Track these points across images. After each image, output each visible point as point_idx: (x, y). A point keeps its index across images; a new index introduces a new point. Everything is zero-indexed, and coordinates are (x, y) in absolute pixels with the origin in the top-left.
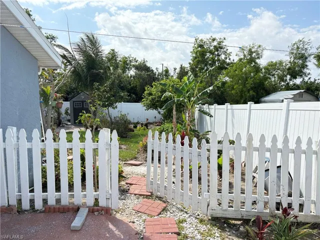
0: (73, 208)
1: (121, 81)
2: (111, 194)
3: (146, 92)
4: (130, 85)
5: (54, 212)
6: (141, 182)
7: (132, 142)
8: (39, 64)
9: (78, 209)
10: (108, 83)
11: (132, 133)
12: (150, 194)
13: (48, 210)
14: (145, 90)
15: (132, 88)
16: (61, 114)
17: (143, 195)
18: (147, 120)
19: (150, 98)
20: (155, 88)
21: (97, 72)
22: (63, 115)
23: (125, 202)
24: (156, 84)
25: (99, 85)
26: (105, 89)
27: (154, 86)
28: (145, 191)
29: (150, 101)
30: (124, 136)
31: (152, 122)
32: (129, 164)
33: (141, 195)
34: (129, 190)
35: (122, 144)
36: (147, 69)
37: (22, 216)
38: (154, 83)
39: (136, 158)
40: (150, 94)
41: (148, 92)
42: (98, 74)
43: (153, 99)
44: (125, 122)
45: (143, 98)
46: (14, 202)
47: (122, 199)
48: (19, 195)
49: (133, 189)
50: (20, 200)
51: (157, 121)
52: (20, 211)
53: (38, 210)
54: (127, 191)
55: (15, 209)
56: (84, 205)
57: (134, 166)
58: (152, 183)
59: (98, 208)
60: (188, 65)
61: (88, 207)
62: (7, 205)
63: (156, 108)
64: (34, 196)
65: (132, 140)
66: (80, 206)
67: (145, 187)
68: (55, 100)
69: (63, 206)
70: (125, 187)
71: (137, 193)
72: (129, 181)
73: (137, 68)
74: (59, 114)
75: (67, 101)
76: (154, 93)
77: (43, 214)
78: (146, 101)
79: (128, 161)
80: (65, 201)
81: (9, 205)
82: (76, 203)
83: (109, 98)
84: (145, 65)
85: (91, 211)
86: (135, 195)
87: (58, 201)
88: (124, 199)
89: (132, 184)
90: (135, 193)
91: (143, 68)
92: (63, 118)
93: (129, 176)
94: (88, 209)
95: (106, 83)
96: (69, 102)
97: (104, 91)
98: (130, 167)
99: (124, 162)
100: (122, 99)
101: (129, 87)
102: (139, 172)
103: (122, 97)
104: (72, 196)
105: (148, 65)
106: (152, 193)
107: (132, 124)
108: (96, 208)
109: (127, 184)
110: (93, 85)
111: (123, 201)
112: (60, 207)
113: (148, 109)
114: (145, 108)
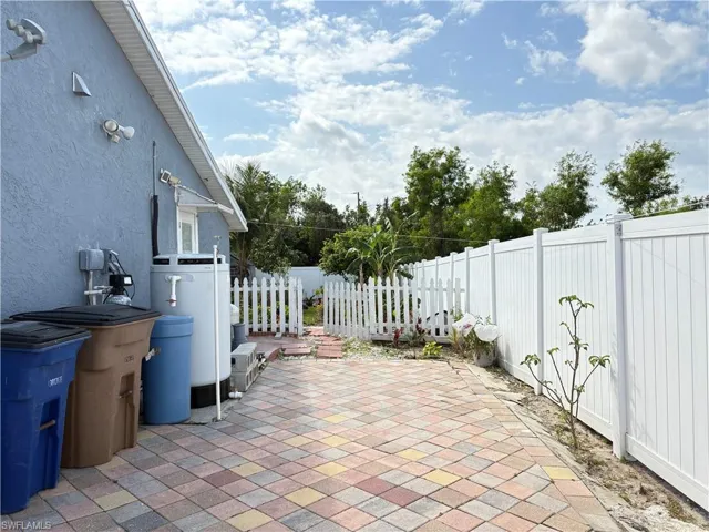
3: (324, 249)
4: (298, 236)
14: (323, 246)
15: (302, 242)
19: (331, 256)
24: (340, 236)
27: (337, 240)
29: (331, 261)
36: (328, 209)
38: (336, 234)
40: (331, 251)
41: (328, 248)
43: (334, 259)
45: (320, 258)
59: (289, 333)
60: (407, 195)
63: (340, 273)
76: (336, 250)
78: (325, 261)
84: (323, 202)
91: (318, 207)
101: (297, 240)
105: (328, 201)
113: (328, 274)
114: (324, 272)
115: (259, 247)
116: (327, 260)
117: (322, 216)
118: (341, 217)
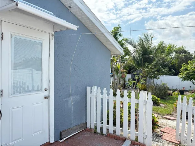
0: (122, 139)
1: (164, 61)
2: (146, 136)
3: (182, 68)
5: (112, 138)
6: (173, 132)
7: (169, 103)
8: (112, 53)
9: (125, 140)
10: (154, 63)
11: (170, 96)
12: (178, 143)
13: (109, 136)
14: (182, 67)
15: (173, 66)
16: (126, 81)
17: (173, 142)
18: (184, 88)
19: (186, 72)
20: (190, 65)
21: (148, 56)
22: (127, 82)
23: (158, 144)
24: (191, 62)
25: (148, 64)
26: (152, 67)
27: (189, 64)
28: (175, 140)
29: (186, 74)
30: (164, 98)
31: (188, 90)
32: (165, 118)
33: (171, 142)
34: (162, 136)
35: (162, 104)
36: (185, 52)
37: (96, 136)
38: (189, 61)
39: (171, 114)
40: (186, 69)
41: (184, 68)
42: (149, 58)
43: (188, 73)
44: (165, 88)
45: (180, 73)
46: (93, 127)
47: (156, 141)
48: (101, 125)
49: (165, 136)
50: (96, 126)
51: (192, 89)
52: (96, 133)
53: (104, 134)
54: (160, 137)
55: (93, 131)
56: (129, 138)
57: (169, 120)
58: (180, 135)
59: (138, 143)
61: (131, 140)
62: (90, 128)
63: (191, 80)
64: (102, 125)
65: (170, 101)
66: (127, 138)
67: (174, 137)
68: (121, 73)
69: (117, 135)
70: (159, 133)
71: (168, 140)
72: (163, 130)
73: (176, 52)
74: (125, 81)
75: (130, 74)
76: (189, 69)
77: (106, 137)
78: (183, 74)
79: (164, 115)
80: (118, 133)
81: (91, 128)
82: (124, 136)
83: (154, 73)
84: (184, 49)
85: (133, 143)
86: (167, 140)
87: (115, 132)
88: (158, 142)
89: (165, 133)
90: (167, 139)
91: (182, 51)
92: (127, 84)
93: (163, 126)
94: (131, 141)
95: (152, 63)
96: (130, 75)
97: (151, 68)
98: (166, 120)
99: (161, 116)
100: (163, 73)
101: (170, 65)
102: (172, 125)
103: (163, 72)
104: (122, 131)
105: (186, 49)
106: (180, 142)
107: (171, 90)
108: (136, 142)
109: (161, 131)
110: (144, 64)
111: (157, 143)
112: (115, 136)
113: (184, 80)
114: (181, 79)
115: (147, 67)
116: (184, 74)
117: (183, 55)
118: (191, 56)
